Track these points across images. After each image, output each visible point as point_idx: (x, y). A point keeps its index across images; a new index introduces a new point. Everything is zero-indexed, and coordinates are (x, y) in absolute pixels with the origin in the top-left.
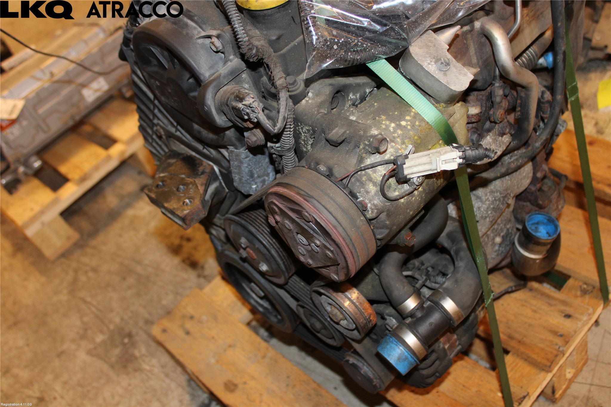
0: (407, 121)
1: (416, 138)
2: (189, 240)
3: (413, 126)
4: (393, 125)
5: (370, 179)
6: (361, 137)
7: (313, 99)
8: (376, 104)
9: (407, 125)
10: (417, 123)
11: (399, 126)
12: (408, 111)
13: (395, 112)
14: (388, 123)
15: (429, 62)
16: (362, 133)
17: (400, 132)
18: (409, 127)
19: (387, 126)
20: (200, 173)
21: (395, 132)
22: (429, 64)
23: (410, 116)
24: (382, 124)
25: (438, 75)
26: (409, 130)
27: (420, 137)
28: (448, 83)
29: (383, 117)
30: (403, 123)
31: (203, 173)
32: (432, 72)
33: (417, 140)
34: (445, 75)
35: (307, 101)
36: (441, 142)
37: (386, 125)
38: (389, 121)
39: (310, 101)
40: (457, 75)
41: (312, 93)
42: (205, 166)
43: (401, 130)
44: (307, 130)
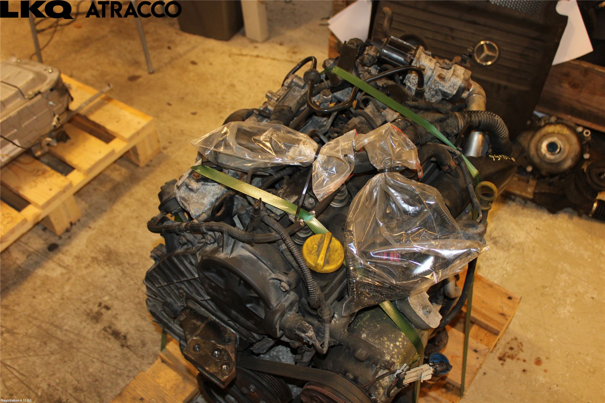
0: (400, 342)
1: (405, 353)
3: (403, 345)
4: (392, 345)
5: (381, 385)
6: (378, 360)
7: (339, 320)
8: (378, 325)
9: (400, 345)
10: (405, 343)
11: (395, 345)
12: (400, 334)
13: (392, 334)
14: (389, 343)
15: (419, 309)
16: (379, 357)
17: (396, 350)
18: (401, 346)
19: (389, 346)
20: (227, 341)
21: (393, 350)
22: (419, 310)
23: (401, 338)
24: (385, 344)
25: (424, 318)
26: (401, 349)
27: (406, 353)
28: (429, 324)
29: (386, 339)
30: (398, 344)
32: (420, 316)
33: (405, 355)
34: (427, 317)
35: (335, 321)
36: (417, 353)
37: (388, 345)
38: (389, 341)
39: (337, 322)
40: (434, 316)
41: (337, 314)
43: (397, 349)
44: (334, 341)
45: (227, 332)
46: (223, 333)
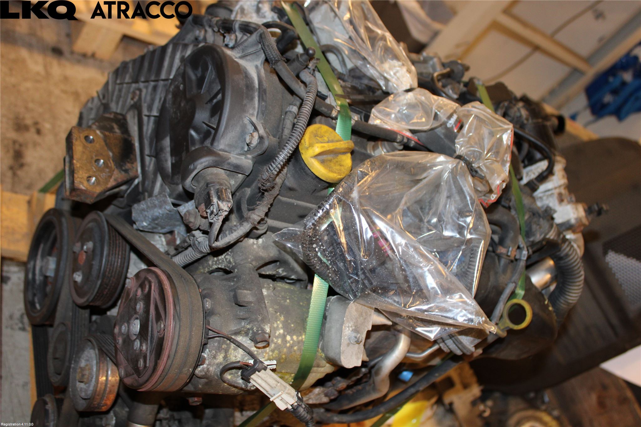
0: (292, 339)
1: (284, 356)
2: (39, 132)
3: (292, 346)
4: (281, 331)
5: (226, 351)
6: (256, 320)
7: (259, 247)
8: (288, 301)
9: (289, 342)
10: (295, 348)
11: (284, 336)
12: (300, 332)
13: (293, 323)
14: (281, 326)
15: (350, 325)
16: (260, 318)
17: (280, 341)
18: (288, 345)
19: (277, 328)
20: (124, 168)
21: (277, 337)
22: (349, 327)
23: (297, 339)
24: (276, 322)
25: (344, 341)
26: (286, 347)
27: (286, 359)
28: (343, 352)
29: (282, 318)
30: (288, 338)
31: (126, 171)
32: (344, 334)
33: (283, 358)
34: (348, 345)
35: (253, 243)
36: (293, 375)
37: (278, 326)
38: (283, 325)
39: (255, 246)
40: (354, 353)
41: (263, 241)
42: (133, 167)
43: (282, 341)
45: (132, 163)
46: (128, 160)
